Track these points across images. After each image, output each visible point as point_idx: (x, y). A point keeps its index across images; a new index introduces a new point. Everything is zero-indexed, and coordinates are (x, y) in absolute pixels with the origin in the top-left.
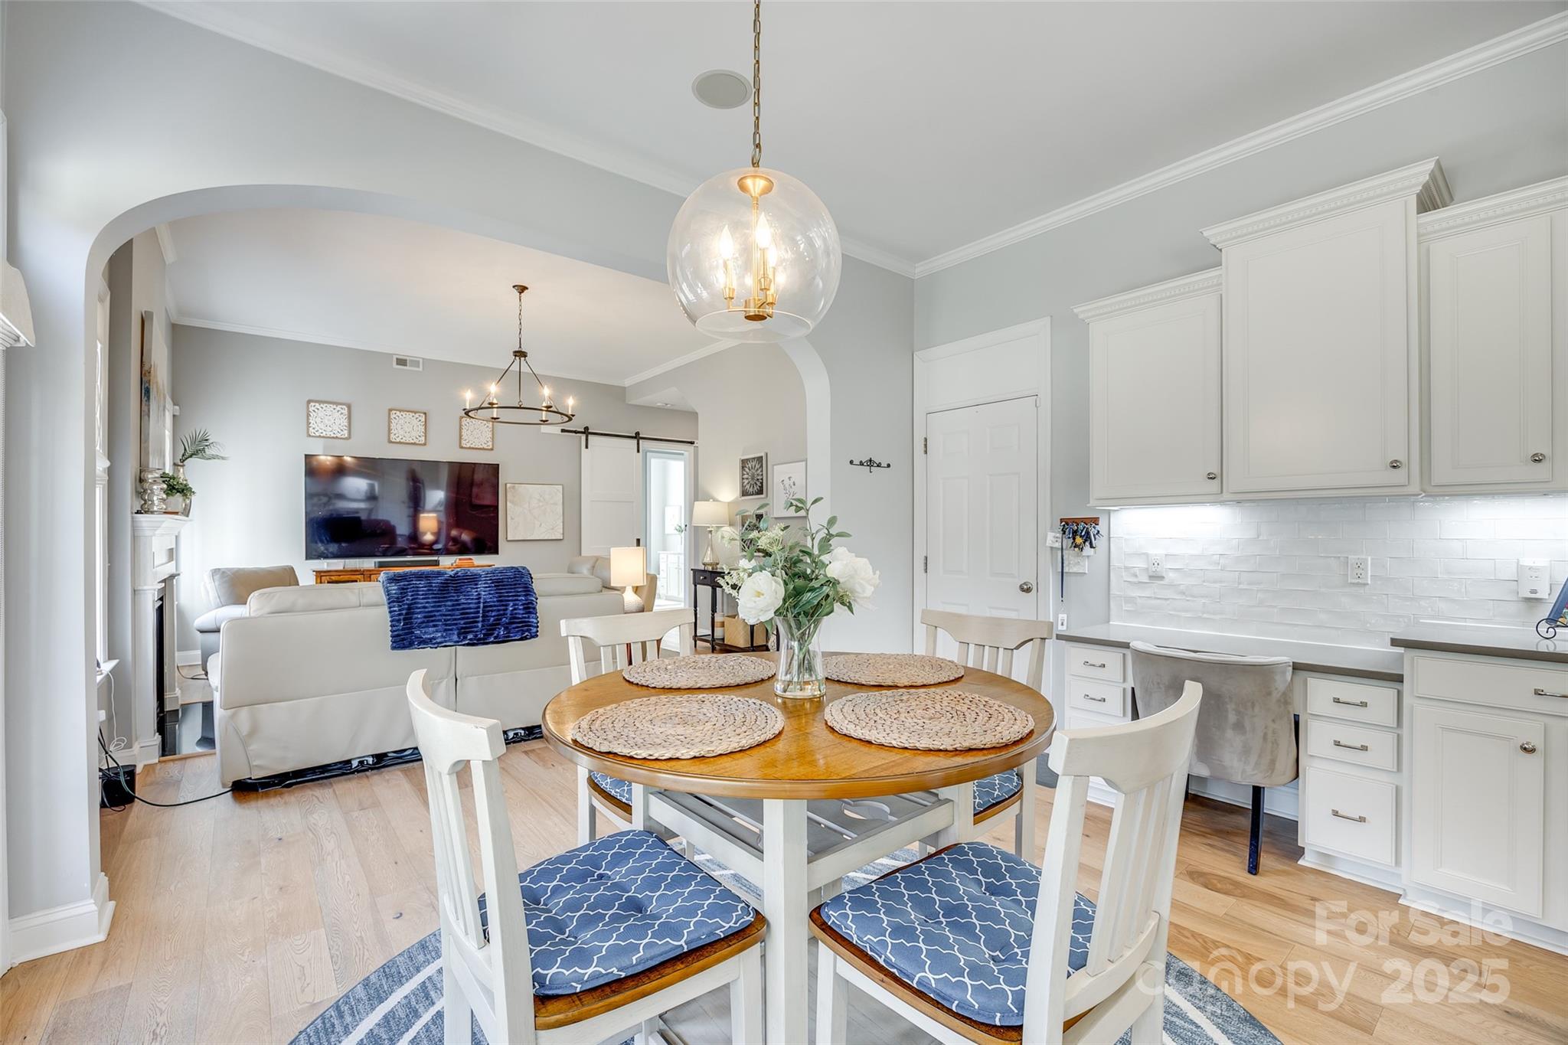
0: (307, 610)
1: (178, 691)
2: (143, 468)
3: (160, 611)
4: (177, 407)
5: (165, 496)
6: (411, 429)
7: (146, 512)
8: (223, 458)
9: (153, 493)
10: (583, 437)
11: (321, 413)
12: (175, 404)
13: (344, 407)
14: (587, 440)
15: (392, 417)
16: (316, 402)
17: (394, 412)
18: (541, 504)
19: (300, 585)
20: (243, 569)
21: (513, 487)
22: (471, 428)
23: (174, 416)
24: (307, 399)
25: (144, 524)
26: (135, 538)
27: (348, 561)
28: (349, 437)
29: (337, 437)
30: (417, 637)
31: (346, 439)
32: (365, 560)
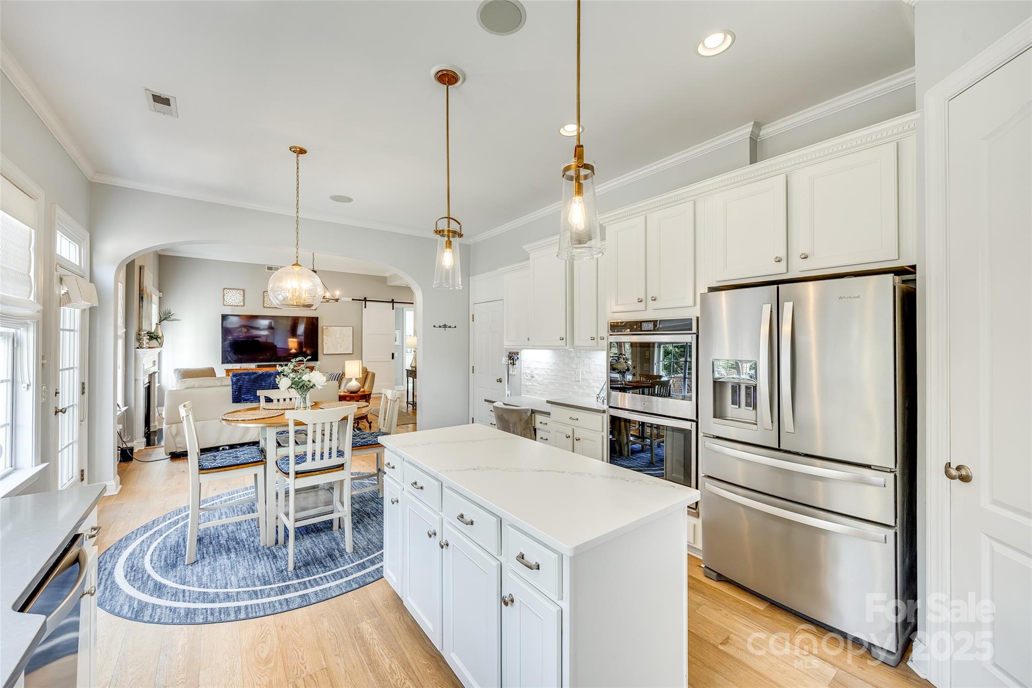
0: (199, 387)
1: (157, 423)
2: (140, 330)
3: (148, 390)
4: (161, 294)
5: (148, 341)
7: (141, 348)
8: (179, 320)
9: (143, 340)
10: (364, 302)
11: (230, 294)
12: (160, 292)
13: (241, 291)
14: (366, 303)
15: (265, 295)
18: (341, 336)
19: (217, 376)
20: (189, 369)
21: (327, 328)
23: (160, 297)
24: (223, 288)
25: (140, 353)
26: (136, 358)
27: (243, 364)
28: (244, 305)
29: (238, 306)
30: (243, 398)
31: (242, 306)
32: (247, 364)
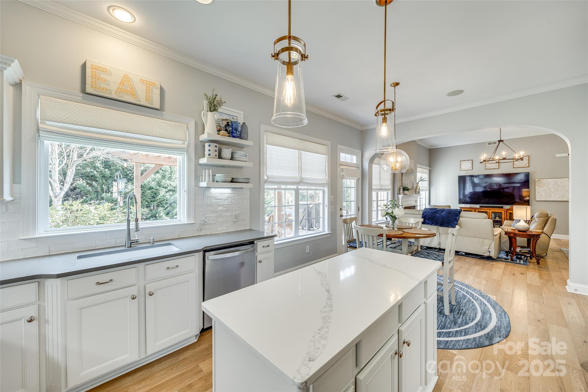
0: (409, 214)
5: (403, 191)
7: (400, 194)
9: (400, 191)
11: (464, 164)
12: (429, 167)
13: (471, 161)
16: (462, 161)
18: (555, 186)
21: (539, 180)
23: (429, 170)
27: (471, 205)
29: (469, 170)
30: (426, 222)
31: (471, 170)
32: (476, 205)
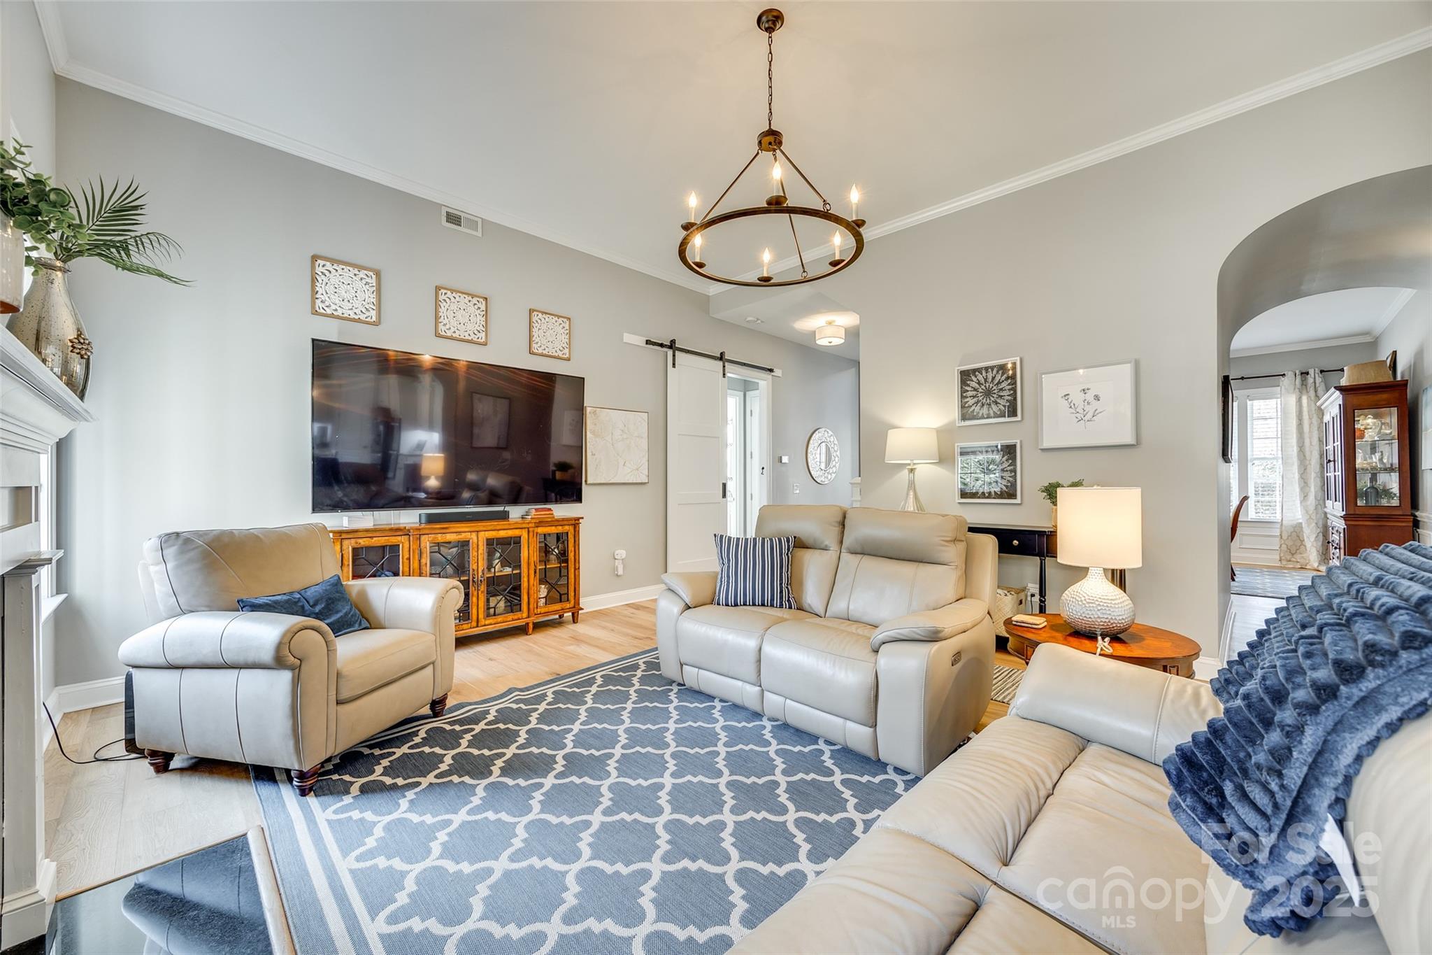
6: (467, 320)
10: (670, 352)
11: (334, 280)
13: (371, 273)
14: (674, 356)
15: (441, 299)
16: (326, 259)
17: (444, 291)
18: (625, 436)
21: (594, 413)
22: (544, 327)
24: (312, 254)
28: (379, 320)
29: (360, 320)
31: (375, 321)
